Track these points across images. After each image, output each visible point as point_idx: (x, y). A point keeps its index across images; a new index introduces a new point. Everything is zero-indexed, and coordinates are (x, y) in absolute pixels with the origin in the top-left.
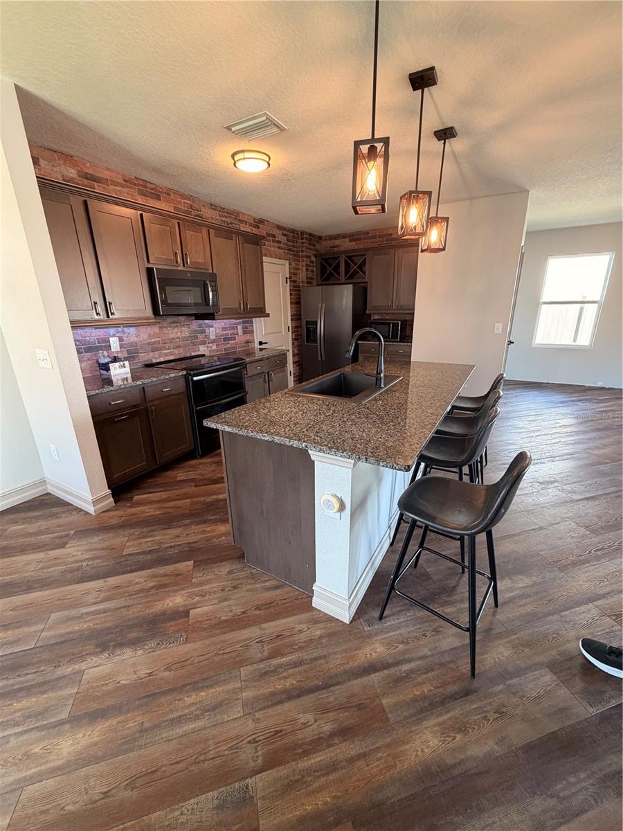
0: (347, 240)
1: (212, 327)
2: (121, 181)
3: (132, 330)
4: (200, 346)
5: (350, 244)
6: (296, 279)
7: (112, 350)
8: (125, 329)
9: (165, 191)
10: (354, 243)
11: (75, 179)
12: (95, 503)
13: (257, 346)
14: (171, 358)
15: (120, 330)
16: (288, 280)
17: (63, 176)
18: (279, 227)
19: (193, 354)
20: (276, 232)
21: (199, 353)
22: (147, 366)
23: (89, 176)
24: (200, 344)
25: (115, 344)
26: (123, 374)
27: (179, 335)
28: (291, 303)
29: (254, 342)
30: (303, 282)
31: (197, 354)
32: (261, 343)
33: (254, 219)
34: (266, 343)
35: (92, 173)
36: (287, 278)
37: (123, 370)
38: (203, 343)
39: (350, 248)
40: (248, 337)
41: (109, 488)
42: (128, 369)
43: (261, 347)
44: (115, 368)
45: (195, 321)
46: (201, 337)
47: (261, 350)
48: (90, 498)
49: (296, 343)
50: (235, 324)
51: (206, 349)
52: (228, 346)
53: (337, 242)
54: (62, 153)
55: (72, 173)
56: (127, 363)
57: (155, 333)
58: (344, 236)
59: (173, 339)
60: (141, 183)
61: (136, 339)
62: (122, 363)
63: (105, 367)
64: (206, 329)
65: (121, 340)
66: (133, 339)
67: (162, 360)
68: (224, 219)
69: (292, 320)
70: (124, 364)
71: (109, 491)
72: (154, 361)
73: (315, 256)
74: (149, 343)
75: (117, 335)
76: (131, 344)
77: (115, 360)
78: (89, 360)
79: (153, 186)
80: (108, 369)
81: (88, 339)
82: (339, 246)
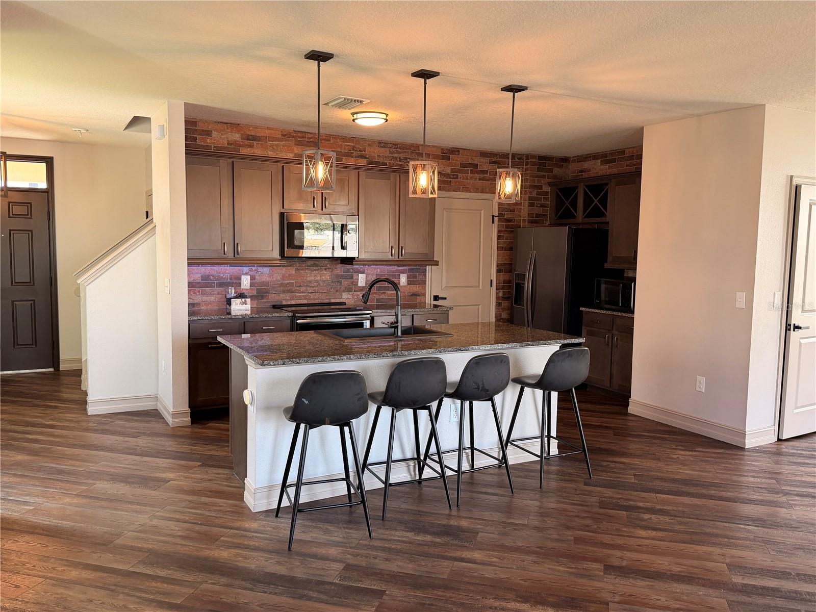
0: (599, 161)
1: (363, 272)
2: (279, 136)
3: (266, 270)
4: (343, 294)
5: (602, 167)
6: (511, 216)
7: (242, 288)
8: (259, 268)
9: (324, 137)
10: (607, 166)
11: (238, 141)
12: (175, 415)
13: (429, 300)
14: (305, 302)
15: (254, 269)
16: (496, 219)
17: (228, 140)
18: (484, 154)
19: (333, 301)
20: (477, 160)
21: (341, 301)
22: (274, 307)
23: (250, 137)
24: (344, 291)
25: (246, 282)
26: (243, 310)
27: (318, 278)
28: (499, 249)
29: (424, 295)
30: (524, 220)
31: (338, 301)
32: (436, 298)
33: (442, 149)
34: (445, 299)
35: (253, 134)
36: (493, 216)
37: (244, 307)
38: (349, 290)
39: (601, 173)
40: (416, 288)
41: (189, 408)
42: (248, 306)
43: (436, 303)
44: (236, 304)
45: (341, 265)
46: (345, 283)
47: (435, 306)
48: (171, 409)
49: (505, 304)
50: (397, 271)
51: (350, 297)
52: (383, 296)
53: (586, 165)
54: (231, 124)
55: (236, 137)
56: (248, 300)
57: (290, 275)
58: (595, 156)
59: (310, 282)
60: (299, 134)
61: (268, 279)
62: (243, 300)
63: (229, 302)
64: (355, 275)
65: (252, 278)
66: (266, 278)
67: (293, 302)
68: (395, 155)
69: (499, 271)
70: (246, 301)
71: (188, 410)
72: (284, 303)
73: (549, 184)
74: (282, 284)
75: (250, 273)
76: (262, 284)
77: (240, 296)
78: (218, 294)
79: (310, 136)
80: (230, 304)
81: (222, 275)
82: (590, 170)
